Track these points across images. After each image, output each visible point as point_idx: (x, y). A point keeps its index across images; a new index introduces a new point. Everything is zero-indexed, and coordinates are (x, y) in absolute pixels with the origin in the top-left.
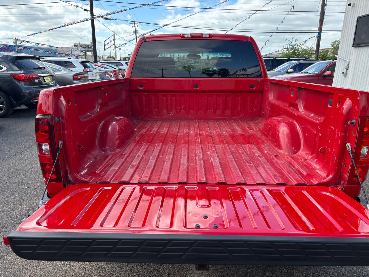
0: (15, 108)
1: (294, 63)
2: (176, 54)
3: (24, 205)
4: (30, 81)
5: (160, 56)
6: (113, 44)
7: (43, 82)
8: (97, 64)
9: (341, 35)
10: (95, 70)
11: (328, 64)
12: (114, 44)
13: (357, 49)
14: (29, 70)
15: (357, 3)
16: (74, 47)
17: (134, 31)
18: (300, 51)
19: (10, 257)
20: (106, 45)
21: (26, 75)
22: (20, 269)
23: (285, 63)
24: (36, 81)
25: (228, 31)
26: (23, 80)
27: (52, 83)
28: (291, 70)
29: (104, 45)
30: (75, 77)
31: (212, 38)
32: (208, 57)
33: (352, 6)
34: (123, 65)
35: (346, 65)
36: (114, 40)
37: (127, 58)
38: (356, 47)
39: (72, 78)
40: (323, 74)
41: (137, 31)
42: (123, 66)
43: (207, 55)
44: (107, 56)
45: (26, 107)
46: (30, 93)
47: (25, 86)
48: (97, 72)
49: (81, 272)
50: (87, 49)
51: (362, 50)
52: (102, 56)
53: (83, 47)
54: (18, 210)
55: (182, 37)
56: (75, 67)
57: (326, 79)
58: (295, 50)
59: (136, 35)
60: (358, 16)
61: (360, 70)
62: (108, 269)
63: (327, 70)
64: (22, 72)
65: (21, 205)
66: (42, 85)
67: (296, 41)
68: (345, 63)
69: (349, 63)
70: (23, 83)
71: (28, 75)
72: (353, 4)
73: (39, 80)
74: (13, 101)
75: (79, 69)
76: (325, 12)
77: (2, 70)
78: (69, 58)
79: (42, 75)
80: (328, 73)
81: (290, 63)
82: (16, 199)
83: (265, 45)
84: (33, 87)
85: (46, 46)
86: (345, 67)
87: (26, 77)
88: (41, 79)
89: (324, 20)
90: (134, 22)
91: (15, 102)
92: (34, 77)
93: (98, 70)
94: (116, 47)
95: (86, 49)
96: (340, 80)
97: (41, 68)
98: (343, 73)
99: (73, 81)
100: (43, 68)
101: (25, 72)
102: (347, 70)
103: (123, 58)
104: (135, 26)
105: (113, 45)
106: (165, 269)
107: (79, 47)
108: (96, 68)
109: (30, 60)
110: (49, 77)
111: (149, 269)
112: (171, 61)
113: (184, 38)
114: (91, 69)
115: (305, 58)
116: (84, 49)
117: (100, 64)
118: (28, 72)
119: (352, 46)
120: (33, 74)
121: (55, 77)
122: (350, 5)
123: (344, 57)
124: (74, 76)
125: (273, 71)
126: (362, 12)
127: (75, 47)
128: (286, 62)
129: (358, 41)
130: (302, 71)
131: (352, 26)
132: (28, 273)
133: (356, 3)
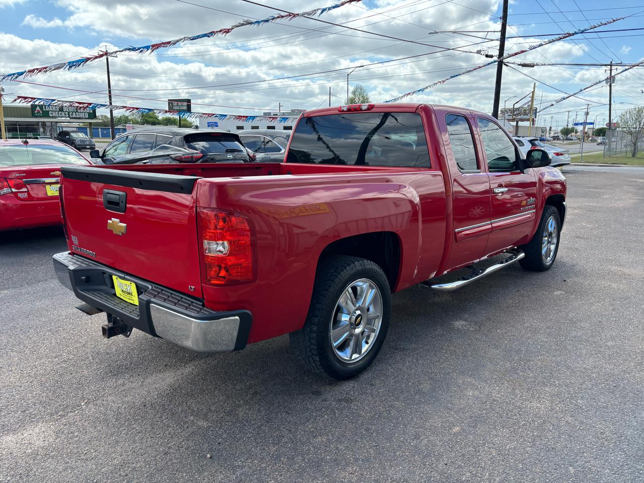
17: (608, 79)
50: (522, 116)
59: (610, 86)
95: (519, 117)
104: (611, 70)
107: (510, 114)
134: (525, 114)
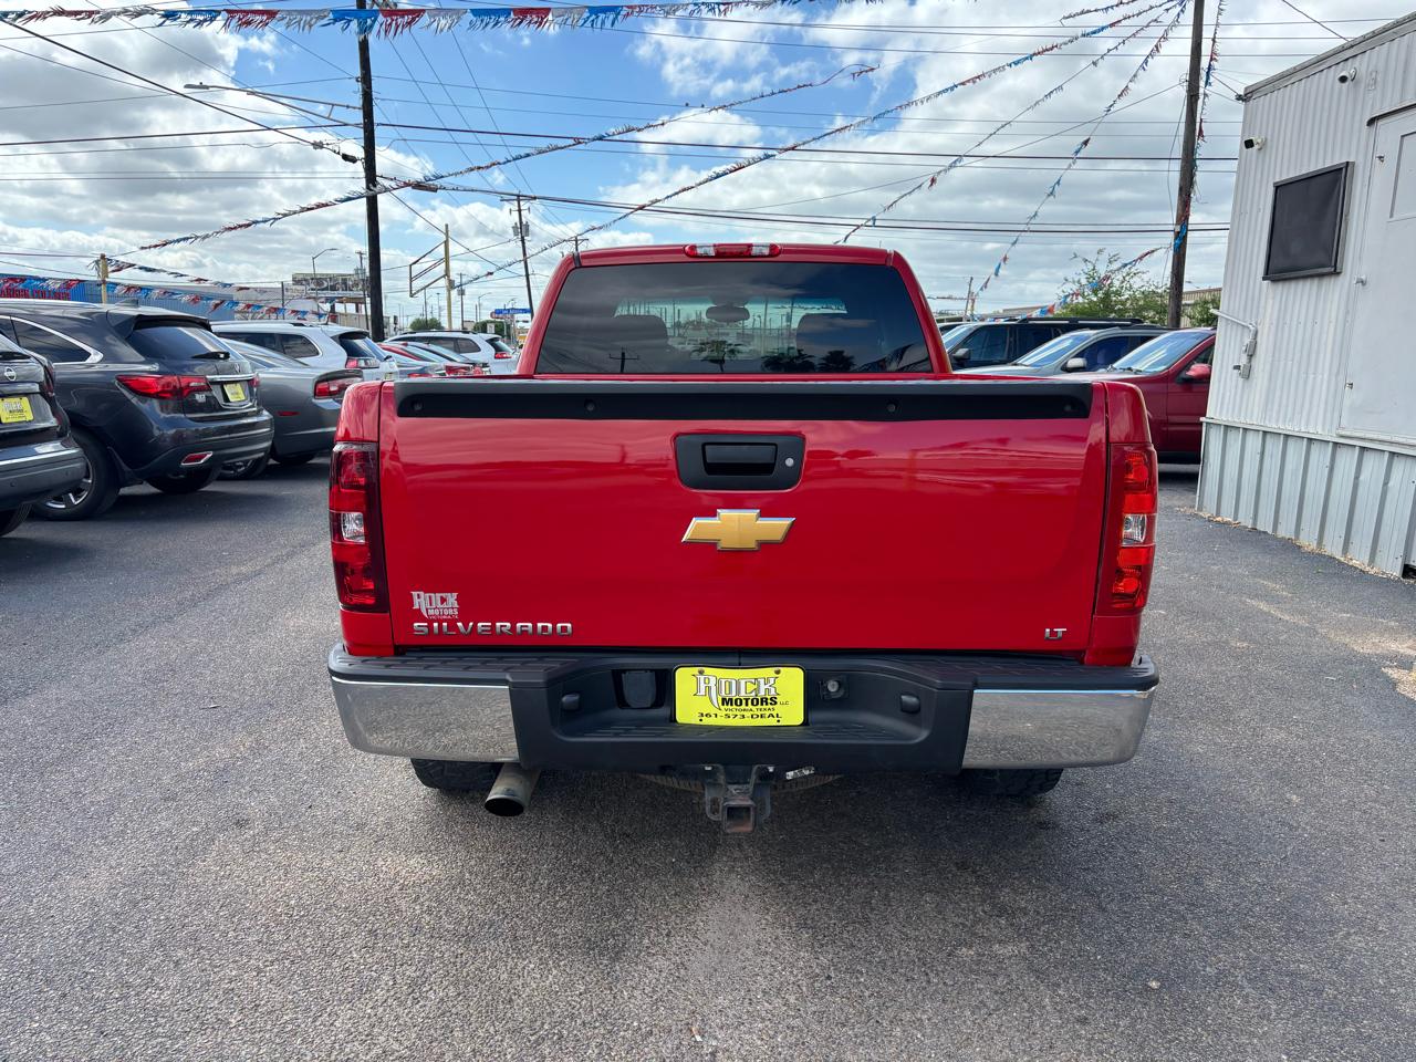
0: (125, 491)
1: (1089, 337)
2: (670, 308)
3: (213, 747)
4: (180, 397)
5: (622, 311)
6: (444, 273)
7: (221, 401)
8: (386, 343)
9: (1226, 240)
10: (386, 364)
11: (1198, 341)
12: (447, 273)
13: (1280, 286)
14: (176, 363)
15: (1272, 136)
16: (294, 287)
17: (515, 228)
18: (1127, 296)
19: (204, 861)
20: (417, 277)
21: (168, 379)
22: (240, 886)
23: (1059, 335)
24: (200, 398)
25: (858, 227)
26: (157, 396)
27: (250, 404)
28: (1079, 362)
29: (411, 278)
30: (320, 386)
31: (781, 257)
32: (789, 318)
33: (1256, 147)
34: (477, 349)
35: (1247, 340)
36: (447, 259)
37: (488, 325)
38: (1274, 281)
39: (309, 389)
40: (1183, 375)
41: (527, 226)
42: (480, 350)
43: (784, 311)
44: (411, 320)
45: (152, 490)
46: (178, 438)
47: (163, 415)
48: (391, 370)
49: (410, 891)
50: (340, 292)
51: (1303, 291)
52: (395, 318)
53: (325, 285)
54: (201, 760)
55: (687, 254)
56: (318, 354)
57: (1195, 390)
58: (1107, 294)
59: (523, 240)
60: (1277, 180)
61: (1290, 356)
62: (483, 888)
63: (1195, 359)
64: (155, 367)
65: (206, 748)
66: (217, 411)
67: (1110, 262)
68: (1242, 335)
69: (1257, 332)
70: (155, 403)
71: (173, 379)
72: (1259, 141)
73: (208, 394)
74: (119, 464)
75: (332, 358)
76: (1195, 160)
77: (88, 361)
78: (295, 325)
79: (218, 378)
80: (1197, 369)
81: (1077, 338)
82: (186, 735)
83: (996, 274)
84: (191, 419)
85: (207, 284)
86: (1244, 348)
87: (168, 384)
88: (216, 392)
89: (1195, 188)
90: (519, 196)
91: (126, 468)
92: (192, 384)
93: (394, 364)
94: (451, 285)
95: (335, 294)
96: (1230, 391)
97: (215, 356)
98: (1237, 367)
99: (314, 400)
100: (222, 356)
101: (166, 369)
102: (1251, 356)
103: (473, 324)
104: (520, 211)
105: (444, 276)
106: (641, 890)
107: (313, 286)
108: (387, 358)
109: (181, 329)
110: (238, 385)
111: (597, 889)
112: (655, 327)
113: (697, 256)
114: (373, 361)
115: (1131, 320)
116: (330, 294)
117: (398, 345)
118: (176, 368)
119: (1264, 279)
120: (189, 373)
121: (258, 384)
122: (1249, 144)
123: (1241, 317)
124: (318, 382)
125: (1016, 365)
126: (1288, 169)
127: (299, 287)
128: (1064, 333)
129: (1277, 263)
130: (1115, 365)
131: (1260, 214)
132: (261, 893)
133: (1269, 138)
134: (346, 288)
